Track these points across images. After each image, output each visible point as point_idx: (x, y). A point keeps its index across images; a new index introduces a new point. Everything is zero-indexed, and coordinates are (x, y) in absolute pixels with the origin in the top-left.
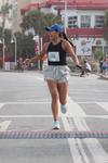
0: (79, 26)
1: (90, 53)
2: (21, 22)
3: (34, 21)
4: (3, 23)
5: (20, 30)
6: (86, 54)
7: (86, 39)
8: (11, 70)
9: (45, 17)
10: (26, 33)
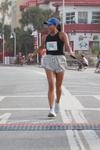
0: (77, 22)
1: (87, 48)
2: (20, 18)
3: (33, 17)
4: (3, 19)
5: (19, 26)
6: (84, 48)
7: (83, 35)
8: (11, 64)
9: (44, 13)
10: (26, 29)
